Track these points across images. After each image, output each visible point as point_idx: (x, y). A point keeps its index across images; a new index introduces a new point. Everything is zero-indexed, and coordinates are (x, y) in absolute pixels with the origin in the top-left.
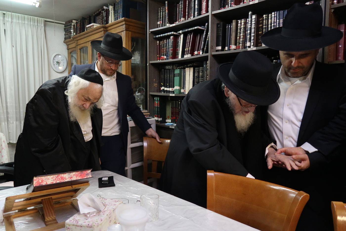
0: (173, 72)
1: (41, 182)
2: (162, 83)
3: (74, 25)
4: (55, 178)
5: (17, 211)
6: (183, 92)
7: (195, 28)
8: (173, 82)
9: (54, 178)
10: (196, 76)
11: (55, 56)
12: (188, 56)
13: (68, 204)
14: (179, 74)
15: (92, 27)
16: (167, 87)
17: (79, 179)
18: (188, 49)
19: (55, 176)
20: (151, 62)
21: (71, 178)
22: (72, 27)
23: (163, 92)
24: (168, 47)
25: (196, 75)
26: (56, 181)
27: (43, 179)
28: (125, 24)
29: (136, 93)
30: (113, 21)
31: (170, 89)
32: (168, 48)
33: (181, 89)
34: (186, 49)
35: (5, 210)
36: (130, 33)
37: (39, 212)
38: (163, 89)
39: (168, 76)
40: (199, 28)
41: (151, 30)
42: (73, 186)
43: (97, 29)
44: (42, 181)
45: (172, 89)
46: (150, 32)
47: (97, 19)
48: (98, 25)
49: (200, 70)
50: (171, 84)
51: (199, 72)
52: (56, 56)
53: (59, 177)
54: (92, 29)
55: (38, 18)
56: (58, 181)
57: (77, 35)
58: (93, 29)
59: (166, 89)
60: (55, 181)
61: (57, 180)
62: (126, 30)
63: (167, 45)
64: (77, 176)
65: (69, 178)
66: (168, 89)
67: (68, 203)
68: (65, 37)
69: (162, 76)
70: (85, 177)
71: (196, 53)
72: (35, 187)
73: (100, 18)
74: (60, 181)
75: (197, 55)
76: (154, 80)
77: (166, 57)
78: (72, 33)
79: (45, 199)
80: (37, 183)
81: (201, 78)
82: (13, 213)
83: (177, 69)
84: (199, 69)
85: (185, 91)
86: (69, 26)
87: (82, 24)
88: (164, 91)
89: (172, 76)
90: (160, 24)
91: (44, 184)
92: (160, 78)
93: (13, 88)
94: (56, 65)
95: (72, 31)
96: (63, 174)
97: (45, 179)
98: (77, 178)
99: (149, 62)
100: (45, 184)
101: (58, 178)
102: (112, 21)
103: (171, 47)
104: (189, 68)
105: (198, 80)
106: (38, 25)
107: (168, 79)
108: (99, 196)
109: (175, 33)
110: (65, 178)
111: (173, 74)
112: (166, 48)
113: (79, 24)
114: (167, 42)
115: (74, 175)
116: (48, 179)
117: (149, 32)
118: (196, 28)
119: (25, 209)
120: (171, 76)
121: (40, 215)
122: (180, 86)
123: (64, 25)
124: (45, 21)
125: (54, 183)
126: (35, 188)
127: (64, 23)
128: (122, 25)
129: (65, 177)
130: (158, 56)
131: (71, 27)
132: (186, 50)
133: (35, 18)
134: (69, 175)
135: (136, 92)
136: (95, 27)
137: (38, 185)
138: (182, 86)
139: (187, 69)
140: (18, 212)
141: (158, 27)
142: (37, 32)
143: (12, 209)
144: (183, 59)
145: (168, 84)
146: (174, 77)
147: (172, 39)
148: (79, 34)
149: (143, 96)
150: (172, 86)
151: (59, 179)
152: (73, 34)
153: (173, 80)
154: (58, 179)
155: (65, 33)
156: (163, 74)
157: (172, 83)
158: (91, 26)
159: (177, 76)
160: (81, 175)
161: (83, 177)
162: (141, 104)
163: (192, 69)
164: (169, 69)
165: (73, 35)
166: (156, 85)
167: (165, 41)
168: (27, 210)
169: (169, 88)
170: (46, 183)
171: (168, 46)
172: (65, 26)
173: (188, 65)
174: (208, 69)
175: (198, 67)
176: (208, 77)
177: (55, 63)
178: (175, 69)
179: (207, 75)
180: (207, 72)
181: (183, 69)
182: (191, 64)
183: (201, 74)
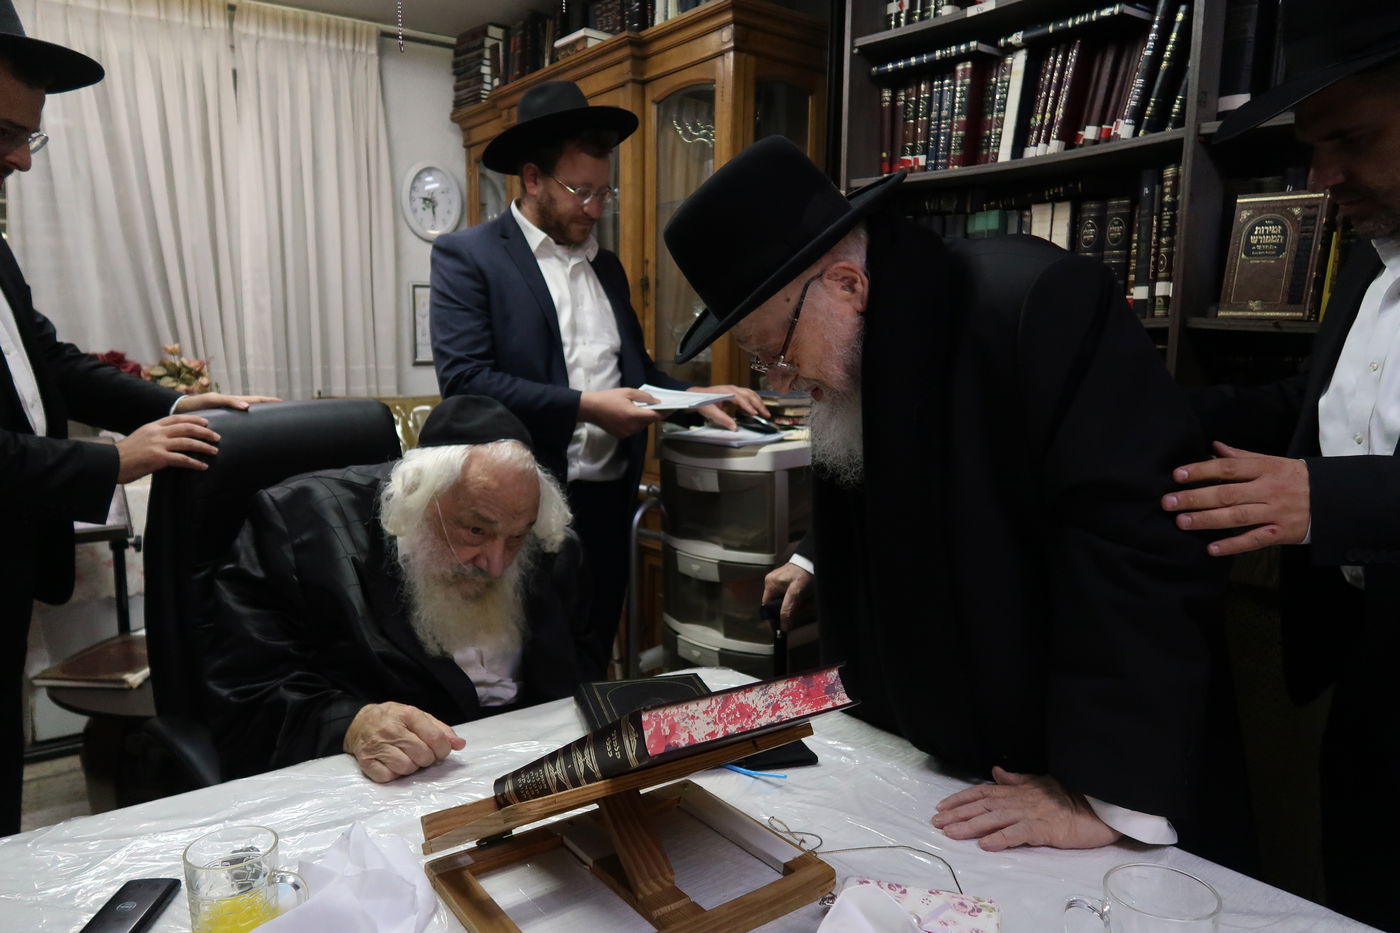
0: (960, 227)
3: (494, 49)
7: (1106, 12)
10: (1087, 243)
11: (418, 177)
12: (1045, 150)
14: (996, 231)
15: (579, 47)
18: (1048, 116)
20: (856, 182)
22: (487, 54)
24: (939, 114)
25: (1089, 233)
28: (735, 21)
30: (673, 13)
32: (939, 118)
34: (1039, 117)
36: (752, 59)
40: (1130, 11)
41: (861, 41)
43: (603, 51)
46: (856, 51)
47: (598, 12)
48: (606, 37)
49: (1112, 212)
51: (1101, 223)
52: (422, 176)
54: (579, 55)
55: (355, 24)
57: (512, 85)
58: (586, 52)
62: (735, 49)
63: (936, 105)
68: (456, 97)
71: (1090, 132)
73: (610, 6)
75: (1095, 142)
77: (927, 160)
78: (488, 79)
81: (1115, 249)
83: (982, 210)
84: (1104, 209)
86: (475, 53)
87: (529, 37)
90: (900, 12)
94: (420, 210)
95: (486, 70)
99: (848, 182)
102: (666, 17)
103: (959, 114)
104: (1049, 206)
106: (357, 49)
109: (984, 48)
112: (929, 121)
113: (516, 41)
114: (931, 93)
117: (853, 47)
118: (1112, 13)
123: (450, 52)
124: (384, 34)
127: (453, 41)
128: (720, 27)
130: (884, 155)
131: (481, 56)
132: (1038, 123)
133: (344, 21)
136: (591, 43)
139: (1036, 210)
141: (889, 27)
142: (352, 77)
144: (1019, 164)
147: (964, 77)
148: (518, 82)
152: (490, 82)
155: (458, 81)
158: (577, 41)
163: (1064, 211)
164: (943, 214)
165: (488, 87)
167: (923, 86)
171: (940, 109)
172: (456, 54)
173: (1047, 193)
174: (1173, 206)
175: (1102, 198)
176: (1170, 244)
177: (419, 204)
178: (973, 213)
179: (1160, 234)
180: (1160, 221)
181: (1015, 211)
182: (1061, 190)
183: (1115, 230)
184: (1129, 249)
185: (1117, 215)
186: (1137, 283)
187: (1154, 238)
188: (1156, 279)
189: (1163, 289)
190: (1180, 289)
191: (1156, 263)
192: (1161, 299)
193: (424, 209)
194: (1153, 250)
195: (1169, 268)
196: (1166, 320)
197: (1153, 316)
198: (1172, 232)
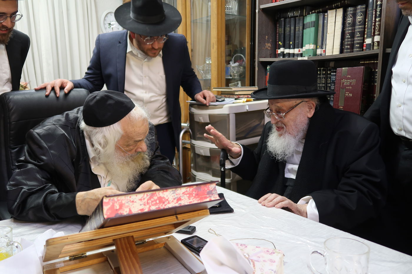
0: (301, 22)
1: (118, 207)
2: (280, 43)
4: (148, 200)
5: (68, 258)
6: (321, 54)
8: (300, 38)
9: (144, 199)
10: (349, 24)
11: (106, 16)
13: (160, 247)
14: (314, 22)
16: (290, 48)
17: (196, 202)
19: (147, 195)
20: (262, 7)
21: (179, 199)
23: (281, 57)
25: (349, 20)
26: (150, 207)
27: (122, 201)
29: (231, 63)
31: (296, 51)
33: (317, 48)
35: (46, 258)
37: (108, 261)
38: (281, 52)
39: (292, 28)
42: (179, 216)
44: (121, 206)
45: (299, 51)
49: (358, 11)
50: (296, 41)
51: (354, 15)
52: (108, 15)
53: (156, 198)
56: (153, 205)
59: (287, 51)
60: (148, 206)
61: (150, 204)
64: (190, 195)
65: (174, 199)
66: (291, 51)
67: (159, 244)
69: (280, 30)
70: (206, 198)
72: (108, 219)
74: (157, 207)
76: (267, 37)
79: (120, 239)
80: (110, 211)
81: (360, 25)
82: (60, 263)
83: (309, 14)
84: (355, 10)
85: (325, 51)
88: (283, 55)
89: (299, 28)
91: (125, 212)
92: (276, 34)
93: (51, 62)
96: (162, 191)
97: (127, 203)
98: (190, 199)
99: (259, 7)
100: (127, 213)
101: (152, 200)
104: (335, 10)
105: (352, 30)
107: (292, 34)
108: (210, 231)
110: (167, 200)
111: (301, 24)
115: (183, 193)
116: (133, 202)
119: (82, 254)
120: (297, 27)
121: (112, 268)
122: (316, 43)
125: (146, 210)
126: (106, 221)
129: (167, 198)
134: (173, 193)
135: (230, 61)
137: (113, 216)
138: (319, 43)
139: (329, 12)
140: (70, 260)
143: (58, 257)
145: (291, 43)
146: (303, 28)
149: (242, 67)
150: (300, 45)
151: (155, 202)
153: (301, 35)
154: (152, 202)
156: (283, 27)
157: (300, 41)
159: (310, 27)
160: (196, 195)
161: (201, 199)
162: (237, 81)
163: (340, 12)
164: (295, 17)
166: (268, 45)
168: (86, 256)
169: (294, 48)
170: (130, 211)
173: (333, 5)
174: (381, 6)
175: (355, 6)
176: (380, 21)
177: (107, 26)
178: (306, 16)
179: (376, 17)
180: (376, 12)
181: (322, 14)
182: (339, 3)
183: (359, 18)
184: (365, 25)
185: (361, 12)
186: (367, 38)
187: (374, 19)
188: (374, 35)
189: (377, 38)
190: (383, 38)
191: (374, 29)
192: (376, 43)
193: (109, 28)
194: (373, 24)
195: (379, 31)
196: (378, 50)
197: (373, 49)
198: (380, 16)
